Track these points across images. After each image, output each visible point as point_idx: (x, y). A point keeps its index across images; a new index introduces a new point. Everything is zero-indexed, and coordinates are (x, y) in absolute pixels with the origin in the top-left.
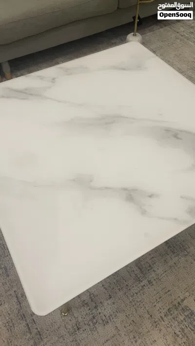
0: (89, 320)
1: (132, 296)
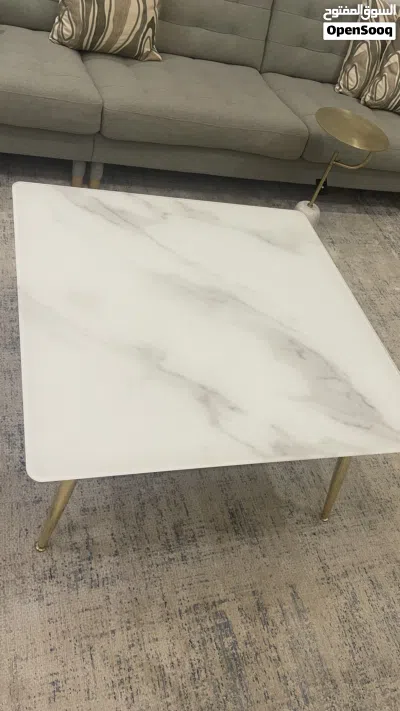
0: (71, 571)
1: (149, 566)
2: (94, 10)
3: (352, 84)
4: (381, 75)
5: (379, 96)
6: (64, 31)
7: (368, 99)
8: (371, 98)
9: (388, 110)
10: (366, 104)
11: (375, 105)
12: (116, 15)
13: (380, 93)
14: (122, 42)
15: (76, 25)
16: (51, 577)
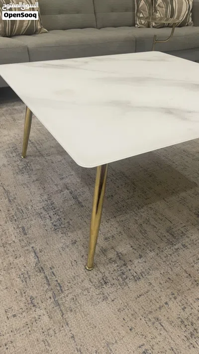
0: (117, 275)
1: (165, 257)
3: (143, 21)
4: (156, 11)
7: (154, 24)
10: (153, 27)
11: (158, 26)
16: (106, 283)
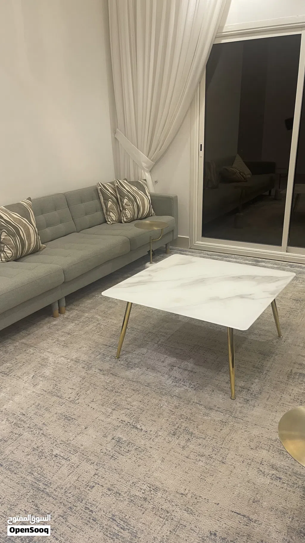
2: (18, 239)
3: (114, 218)
4: (124, 209)
5: (129, 217)
6: (8, 255)
7: (125, 220)
8: (126, 219)
9: (135, 220)
10: (125, 222)
11: (130, 220)
12: (26, 237)
13: (129, 215)
14: (33, 246)
15: (13, 249)
